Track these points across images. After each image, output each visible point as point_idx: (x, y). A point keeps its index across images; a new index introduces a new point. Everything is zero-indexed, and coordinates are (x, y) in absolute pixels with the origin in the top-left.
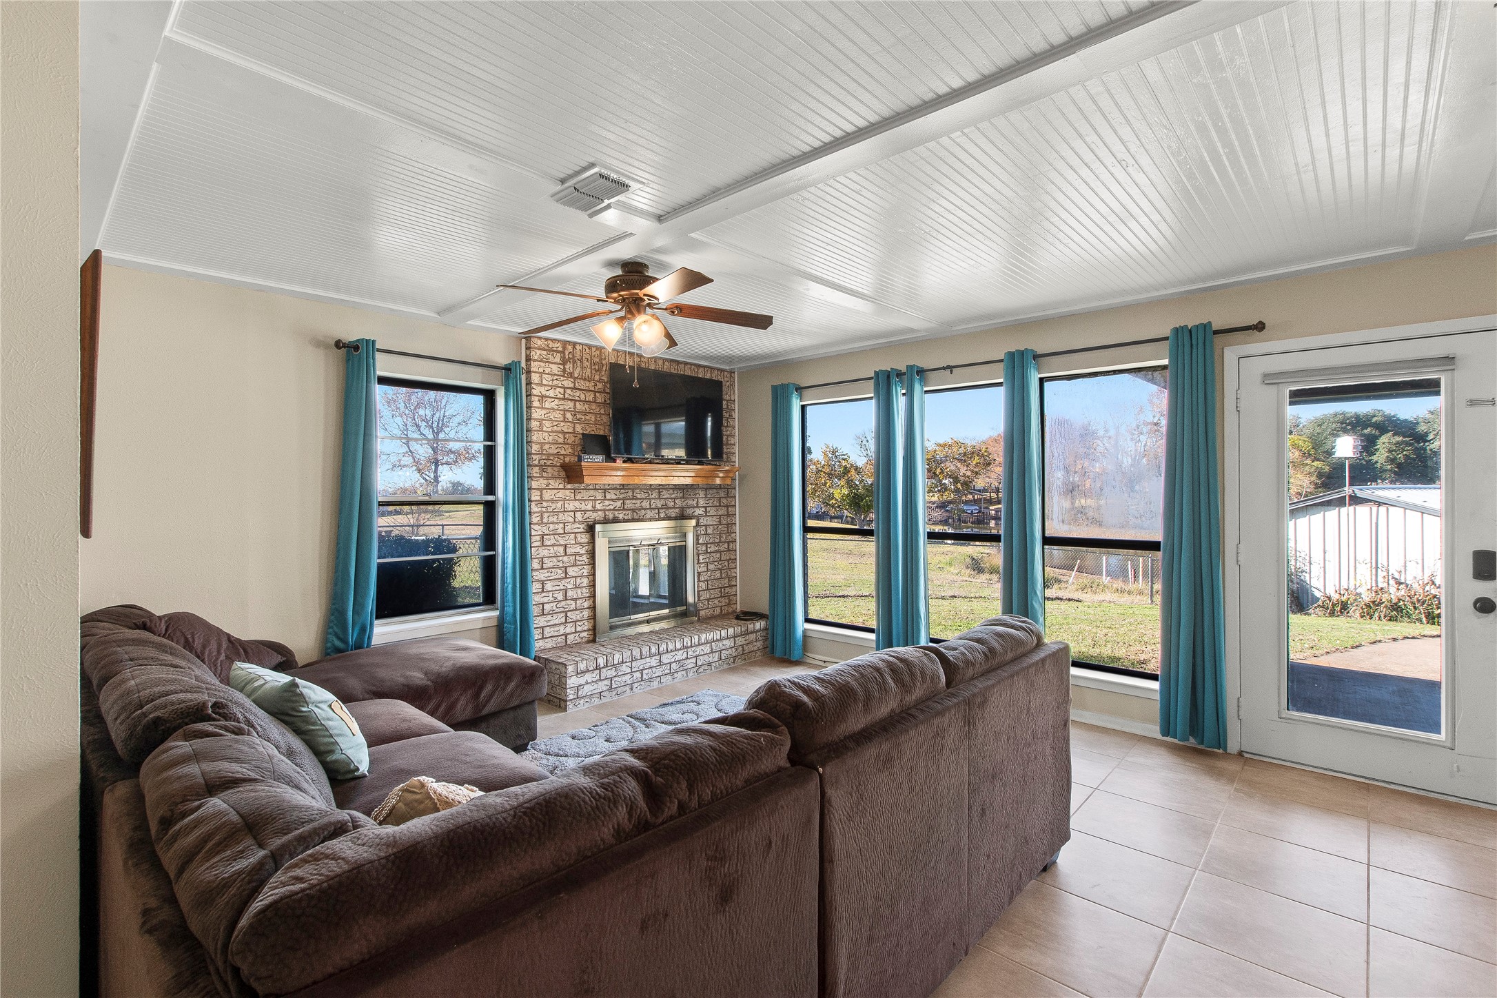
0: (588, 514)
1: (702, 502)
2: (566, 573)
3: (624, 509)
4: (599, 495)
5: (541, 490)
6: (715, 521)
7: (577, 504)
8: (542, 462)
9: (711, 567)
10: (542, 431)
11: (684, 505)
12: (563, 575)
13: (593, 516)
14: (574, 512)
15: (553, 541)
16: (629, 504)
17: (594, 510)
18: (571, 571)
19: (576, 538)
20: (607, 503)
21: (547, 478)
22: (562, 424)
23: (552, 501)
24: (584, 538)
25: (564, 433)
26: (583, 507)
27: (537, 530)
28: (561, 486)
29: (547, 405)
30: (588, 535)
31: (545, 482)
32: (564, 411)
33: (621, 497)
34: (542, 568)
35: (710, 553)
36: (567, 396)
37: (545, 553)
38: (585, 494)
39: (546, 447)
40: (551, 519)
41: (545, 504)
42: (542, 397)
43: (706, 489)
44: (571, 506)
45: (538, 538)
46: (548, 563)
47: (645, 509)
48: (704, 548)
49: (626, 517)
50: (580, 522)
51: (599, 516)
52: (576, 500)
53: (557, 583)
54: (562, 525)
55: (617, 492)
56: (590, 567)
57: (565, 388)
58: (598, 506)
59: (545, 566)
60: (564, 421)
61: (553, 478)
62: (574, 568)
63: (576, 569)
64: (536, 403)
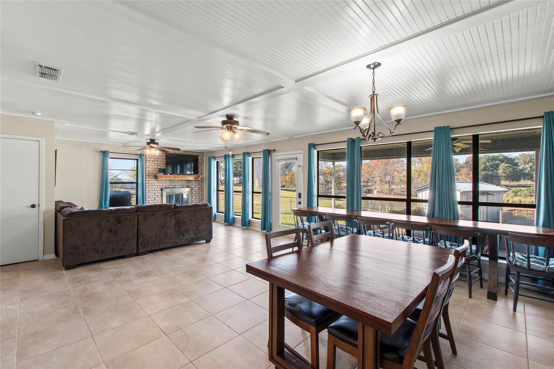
0: (161, 186)
1: (194, 184)
2: (155, 199)
3: (171, 185)
4: (164, 182)
5: (149, 181)
6: (198, 188)
7: (158, 184)
8: (149, 175)
9: (196, 199)
10: (149, 168)
11: (188, 184)
12: (154, 200)
13: (162, 187)
14: (157, 186)
15: (152, 192)
16: (172, 184)
17: (163, 185)
18: (156, 199)
19: (158, 191)
20: (166, 184)
21: (150, 178)
22: (154, 166)
23: (151, 183)
24: (160, 192)
25: (155, 168)
26: (160, 185)
27: (147, 189)
28: (154, 180)
29: (150, 162)
30: (161, 191)
31: (150, 179)
32: (155, 163)
33: (170, 182)
34: (149, 198)
35: (196, 196)
36: (155, 160)
37: (150, 194)
38: (160, 182)
39: (150, 171)
40: (151, 187)
41: (150, 184)
42: (149, 160)
43: (195, 181)
44: (156, 184)
45: (148, 191)
46: (150, 197)
47: (177, 185)
48: (194, 195)
49: (171, 187)
50: (159, 188)
51: (164, 187)
52: (158, 183)
53: (153, 201)
54: (154, 189)
55: (169, 181)
56: (161, 198)
57: (155, 158)
58: (164, 185)
59: (149, 197)
60: (155, 166)
61: (152, 178)
62: (157, 198)
63: (158, 198)
64: (147, 162)
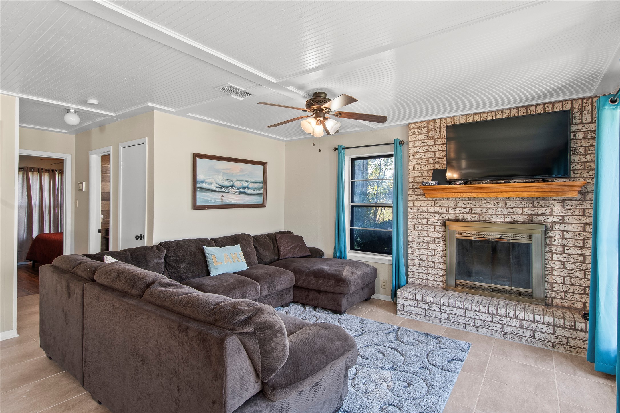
0: (443, 215)
1: (556, 211)
2: (428, 247)
3: (471, 213)
4: (452, 204)
5: (414, 201)
6: (578, 228)
7: (436, 209)
8: (415, 187)
9: (568, 265)
10: (415, 171)
11: (534, 212)
12: (426, 247)
13: (447, 216)
14: (434, 213)
15: (420, 228)
16: (475, 210)
17: (448, 213)
18: (431, 246)
19: (435, 228)
20: (458, 209)
21: (418, 195)
22: (427, 165)
23: (420, 207)
24: (441, 229)
25: (428, 170)
26: (440, 211)
27: (411, 222)
28: (426, 199)
29: (418, 157)
30: (443, 227)
31: (416, 197)
32: (428, 158)
33: (469, 205)
34: (414, 241)
35: (569, 254)
36: (430, 150)
37: (416, 234)
38: (441, 204)
39: (417, 179)
40: (419, 216)
41: (416, 209)
42: (415, 153)
43: (563, 201)
44: (432, 210)
45: (412, 226)
46: (417, 239)
47: (490, 214)
48: (560, 249)
49: (473, 219)
50: (438, 220)
51: (452, 217)
52: (435, 207)
53: (422, 250)
54: (426, 220)
55: (466, 203)
56: (444, 246)
57: (428, 146)
58: (451, 211)
59: (415, 240)
60: (428, 164)
61: (420, 195)
62: (433, 245)
63: (435, 245)
64: (412, 157)
